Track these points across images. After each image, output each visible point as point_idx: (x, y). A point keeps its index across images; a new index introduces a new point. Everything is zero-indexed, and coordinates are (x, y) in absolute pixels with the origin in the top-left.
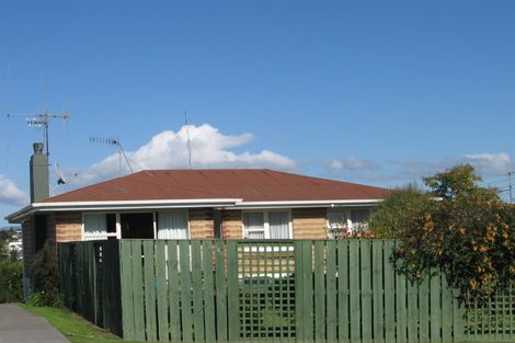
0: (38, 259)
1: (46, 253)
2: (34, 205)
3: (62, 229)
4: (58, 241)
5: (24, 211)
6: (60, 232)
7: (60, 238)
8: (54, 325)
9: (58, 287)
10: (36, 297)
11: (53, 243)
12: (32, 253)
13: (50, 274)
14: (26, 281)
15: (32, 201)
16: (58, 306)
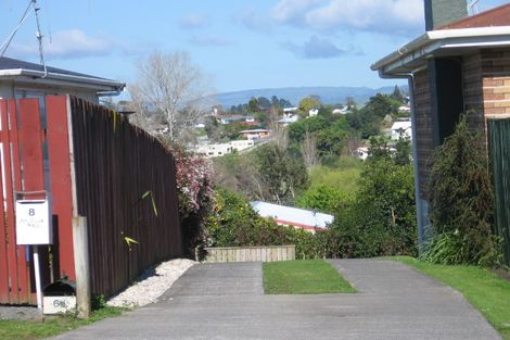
0: (445, 156)
1: (461, 145)
2: (433, 35)
3: (497, 89)
4: (488, 115)
5: (411, 50)
6: (493, 95)
7: (493, 108)
8: (476, 306)
9: (491, 220)
10: (443, 242)
11: (477, 121)
12: (432, 146)
13: (472, 192)
14: (422, 209)
15: (430, 26)
16: (491, 264)
